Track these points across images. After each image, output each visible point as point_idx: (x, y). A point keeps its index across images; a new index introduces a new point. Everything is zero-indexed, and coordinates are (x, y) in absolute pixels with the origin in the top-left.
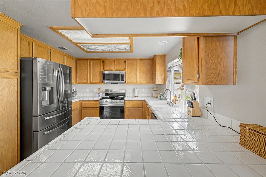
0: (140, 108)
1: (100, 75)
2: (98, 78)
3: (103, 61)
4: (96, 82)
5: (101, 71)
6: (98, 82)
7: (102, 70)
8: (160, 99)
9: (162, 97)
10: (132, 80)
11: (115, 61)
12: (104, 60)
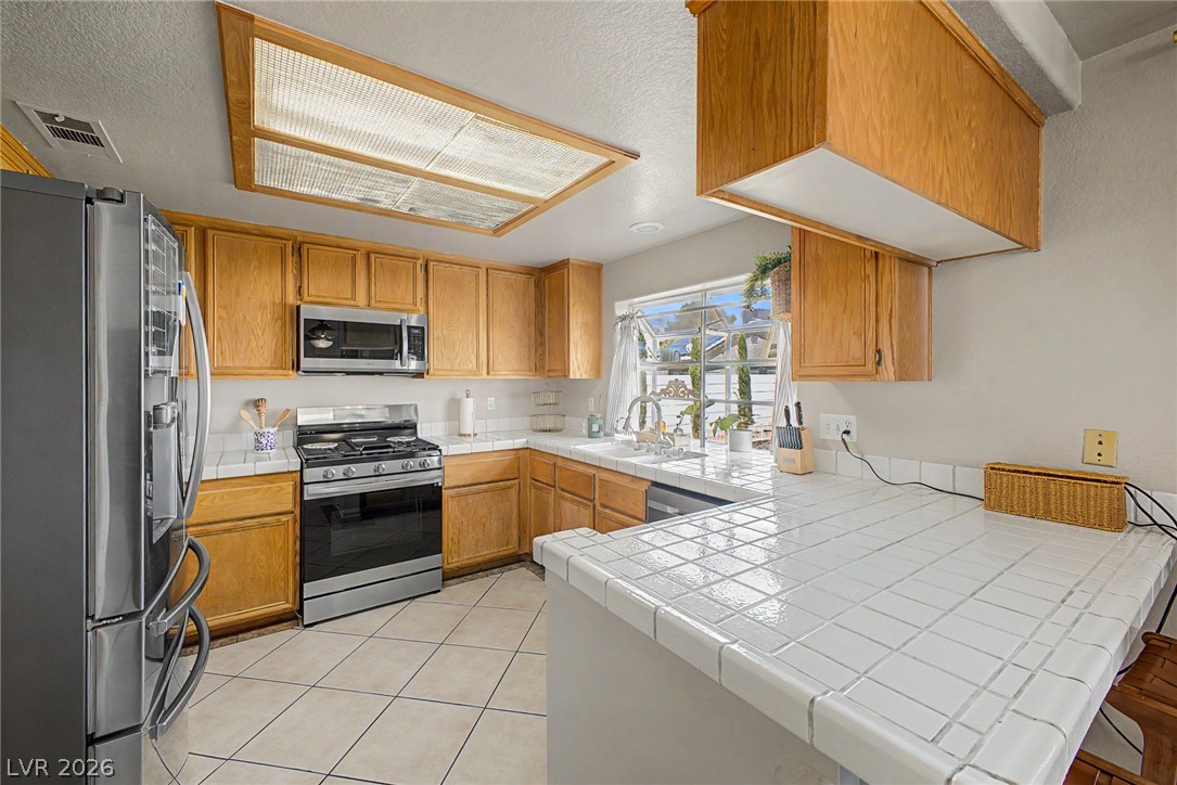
0: (509, 483)
1: (279, 323)
2: (264, 339)
3: (298, 250)
4: (251, 368)
5: (284, 304)
6: (261, 368)
7: (291, 299)
8: (590, 437)
9: (595, 428)
10: (458, 359)
11: (373, 256)
12: (306, 246)
